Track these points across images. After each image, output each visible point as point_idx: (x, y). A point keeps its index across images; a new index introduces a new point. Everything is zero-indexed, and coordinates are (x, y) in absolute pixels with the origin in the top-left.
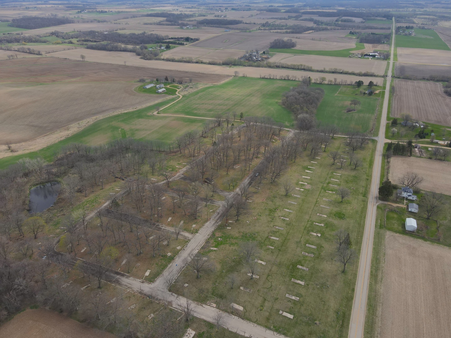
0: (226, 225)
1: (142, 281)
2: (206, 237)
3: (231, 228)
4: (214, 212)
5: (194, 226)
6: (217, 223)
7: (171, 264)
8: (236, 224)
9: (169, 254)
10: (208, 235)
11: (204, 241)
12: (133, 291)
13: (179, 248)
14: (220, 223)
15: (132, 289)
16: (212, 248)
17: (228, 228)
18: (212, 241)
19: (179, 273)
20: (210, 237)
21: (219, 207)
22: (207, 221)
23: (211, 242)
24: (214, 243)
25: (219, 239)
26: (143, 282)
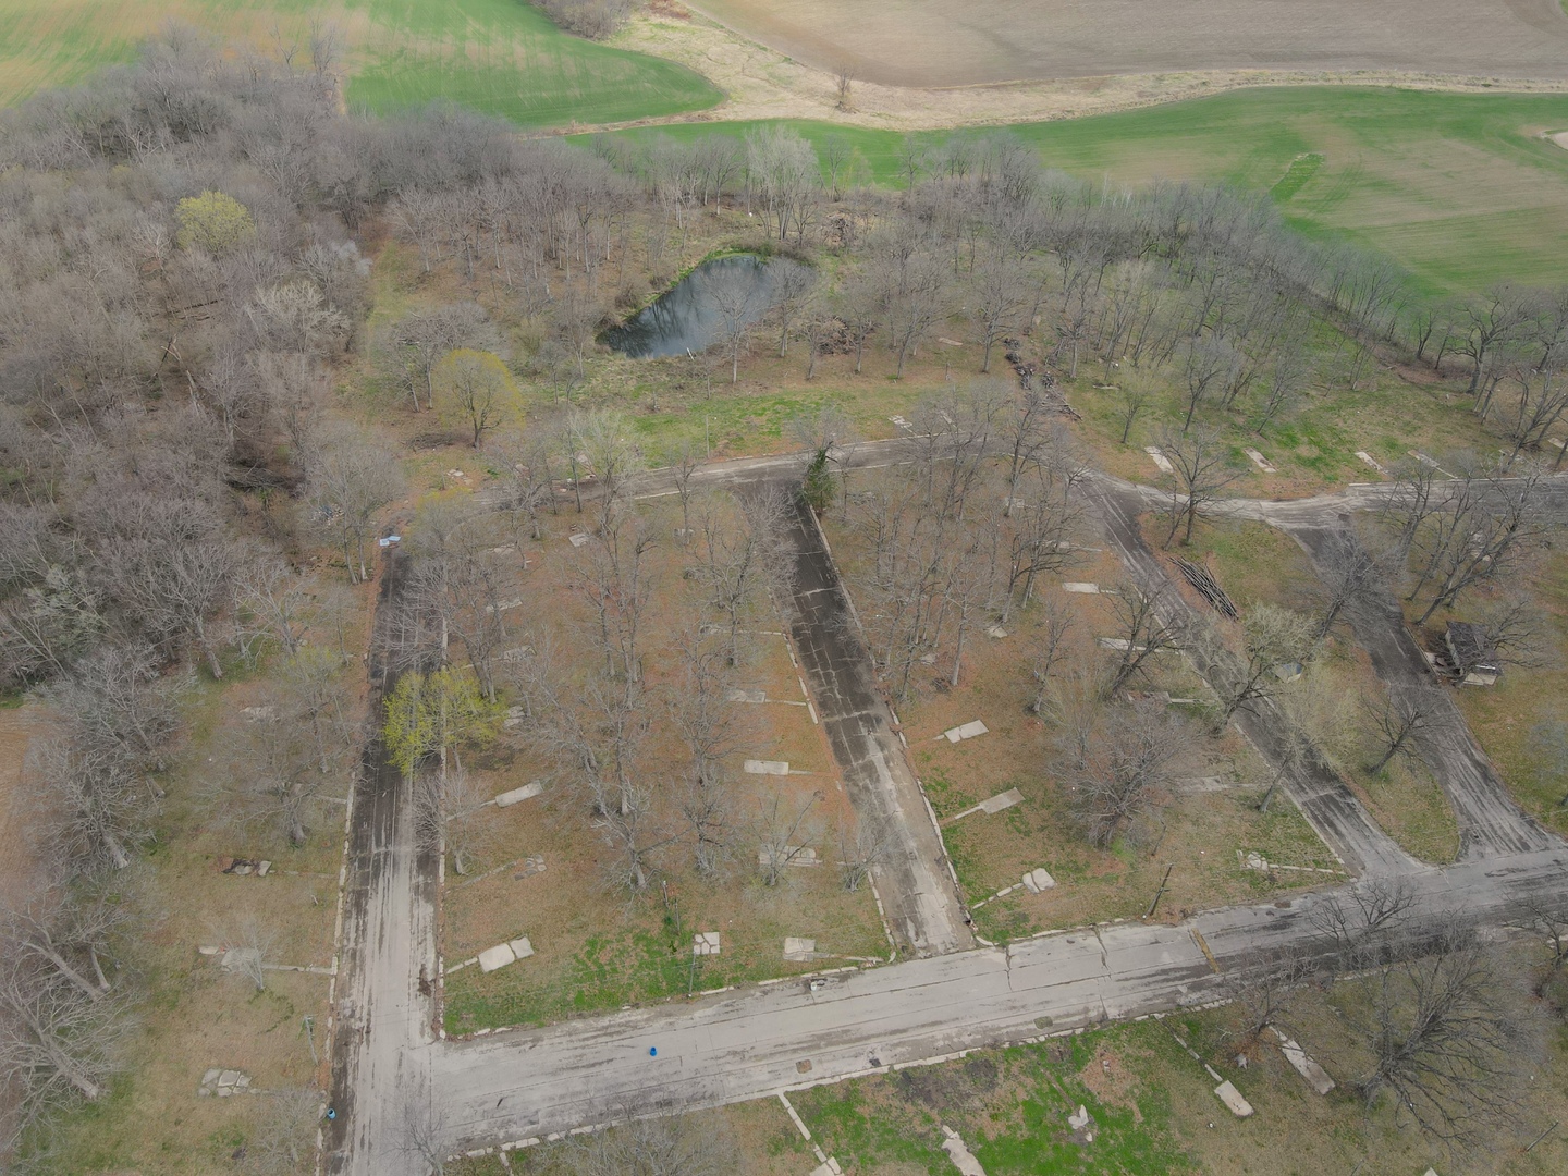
0: (1232, 1057)
1: (430, 978)
2: (1018, 1023)
3: (1245, 1108)
4: (1261, 885)
5: (1041, 879)
6: (1194, 988)
7: (638, 1016)
8: (1320, 1111)
9: (709, 943)
10: (1045, 1023)
11: (966, 1039)
12: (343, 991)
13: (796, 948)
14: (1213, 1001)
15: (352, 975)
16: (954, 1142)
17: (1227, 1091)
18: (1014, 1088)
19: (588, 1121)
20: (1038, 1049)
21: (1339, 881)
22: (1144, 911)
23: (1004, 1087)
24: (1017, 1115)
25: (1081, 1118)
26: (425, 988)
